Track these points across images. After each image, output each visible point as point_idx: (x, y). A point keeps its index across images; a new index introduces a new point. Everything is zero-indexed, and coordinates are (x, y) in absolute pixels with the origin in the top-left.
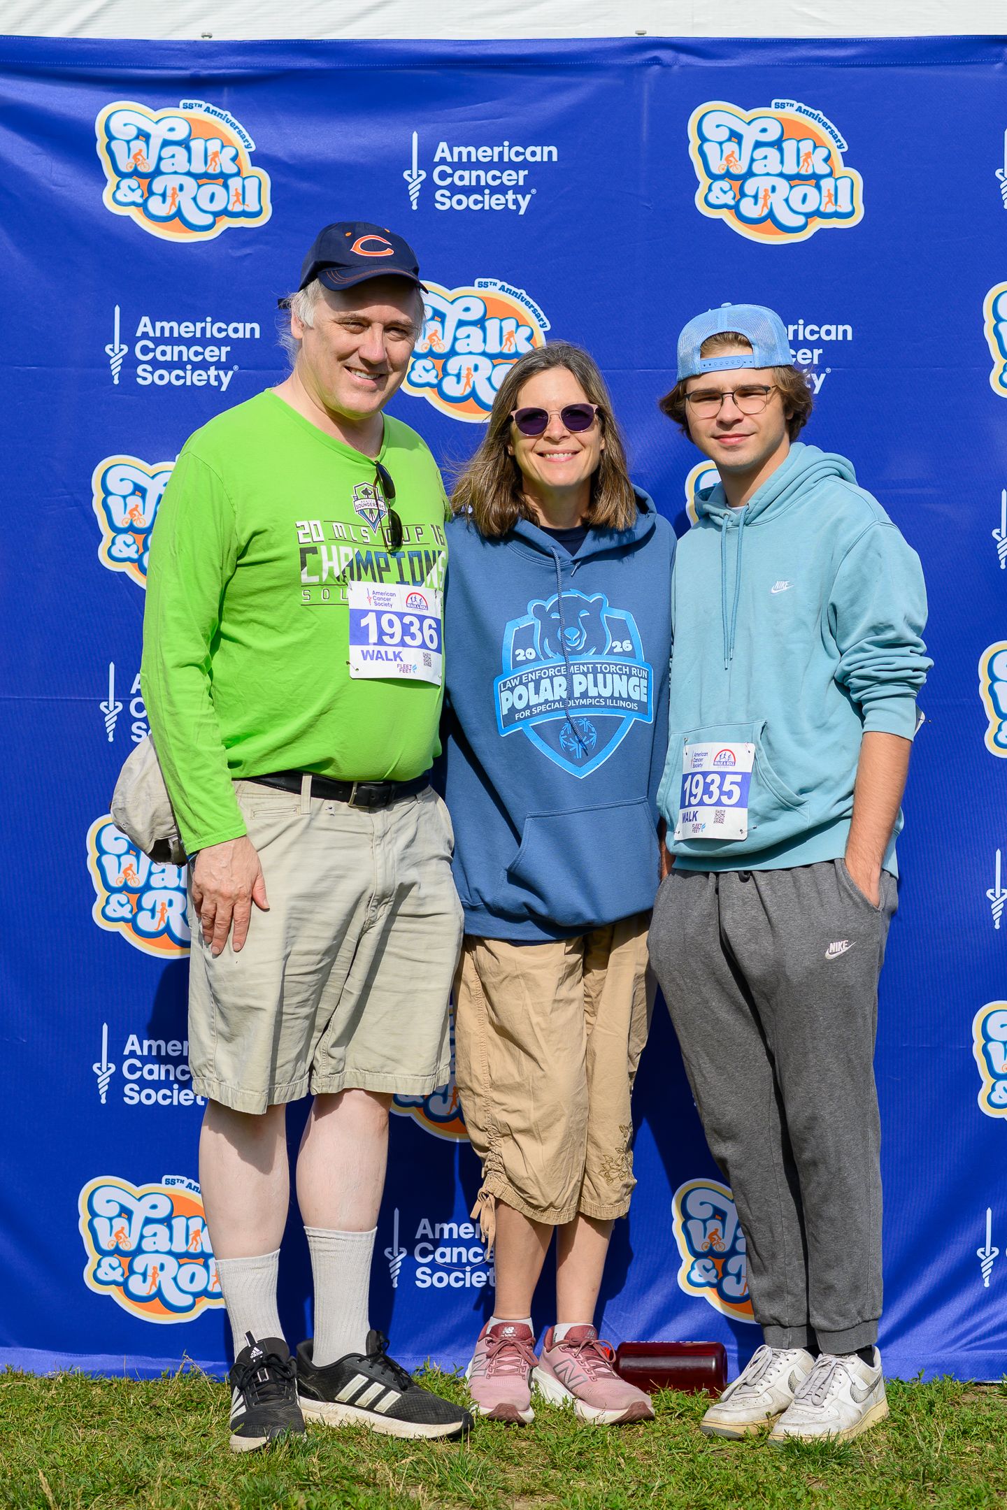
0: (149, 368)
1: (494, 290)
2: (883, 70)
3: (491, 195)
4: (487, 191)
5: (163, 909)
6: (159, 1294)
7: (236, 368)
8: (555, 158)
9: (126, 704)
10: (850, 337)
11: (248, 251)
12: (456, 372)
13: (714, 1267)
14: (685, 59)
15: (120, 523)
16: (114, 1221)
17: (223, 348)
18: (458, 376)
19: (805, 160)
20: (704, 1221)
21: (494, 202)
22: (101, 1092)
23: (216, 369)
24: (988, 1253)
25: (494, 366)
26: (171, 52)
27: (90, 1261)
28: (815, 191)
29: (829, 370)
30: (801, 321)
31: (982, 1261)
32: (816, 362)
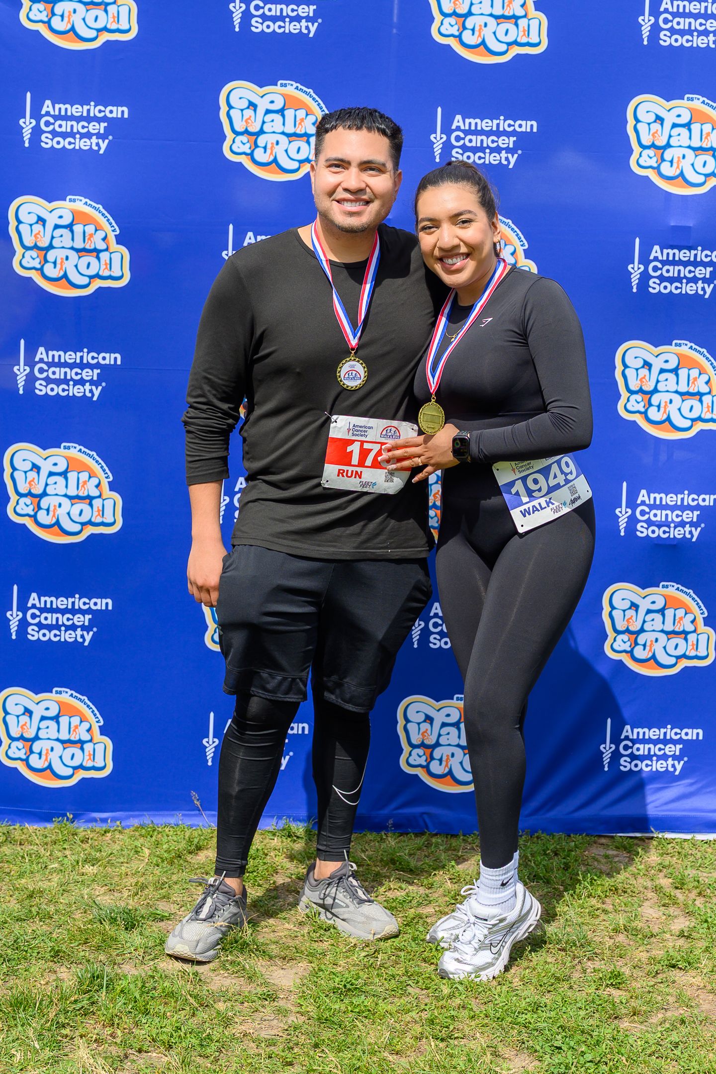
0: (50, 136)
1: (291, 89)
3: (290, 22)
4: (287, 20)
5: (55, 509)
6: (50, 767)
7: (110, 138)
9: (32, 368)
10: (535, 130)
11: (120, 57)
12: (263, 145)
13: (424, 754)
15: (28, 243)
16: (20, 718)
17: (102, 124)
18: (265, 148)
19: (508, 6)
20: (419, 724)
21: (293, 28)
22: (12, 631)
23: (97, 138)
24: (607, 749)
25: (290, 142)
27: (3, 744)
28: (515, 27)
29: (520, 152)
30: (502, 118)
31: (604, 753)
32: (511, 146)
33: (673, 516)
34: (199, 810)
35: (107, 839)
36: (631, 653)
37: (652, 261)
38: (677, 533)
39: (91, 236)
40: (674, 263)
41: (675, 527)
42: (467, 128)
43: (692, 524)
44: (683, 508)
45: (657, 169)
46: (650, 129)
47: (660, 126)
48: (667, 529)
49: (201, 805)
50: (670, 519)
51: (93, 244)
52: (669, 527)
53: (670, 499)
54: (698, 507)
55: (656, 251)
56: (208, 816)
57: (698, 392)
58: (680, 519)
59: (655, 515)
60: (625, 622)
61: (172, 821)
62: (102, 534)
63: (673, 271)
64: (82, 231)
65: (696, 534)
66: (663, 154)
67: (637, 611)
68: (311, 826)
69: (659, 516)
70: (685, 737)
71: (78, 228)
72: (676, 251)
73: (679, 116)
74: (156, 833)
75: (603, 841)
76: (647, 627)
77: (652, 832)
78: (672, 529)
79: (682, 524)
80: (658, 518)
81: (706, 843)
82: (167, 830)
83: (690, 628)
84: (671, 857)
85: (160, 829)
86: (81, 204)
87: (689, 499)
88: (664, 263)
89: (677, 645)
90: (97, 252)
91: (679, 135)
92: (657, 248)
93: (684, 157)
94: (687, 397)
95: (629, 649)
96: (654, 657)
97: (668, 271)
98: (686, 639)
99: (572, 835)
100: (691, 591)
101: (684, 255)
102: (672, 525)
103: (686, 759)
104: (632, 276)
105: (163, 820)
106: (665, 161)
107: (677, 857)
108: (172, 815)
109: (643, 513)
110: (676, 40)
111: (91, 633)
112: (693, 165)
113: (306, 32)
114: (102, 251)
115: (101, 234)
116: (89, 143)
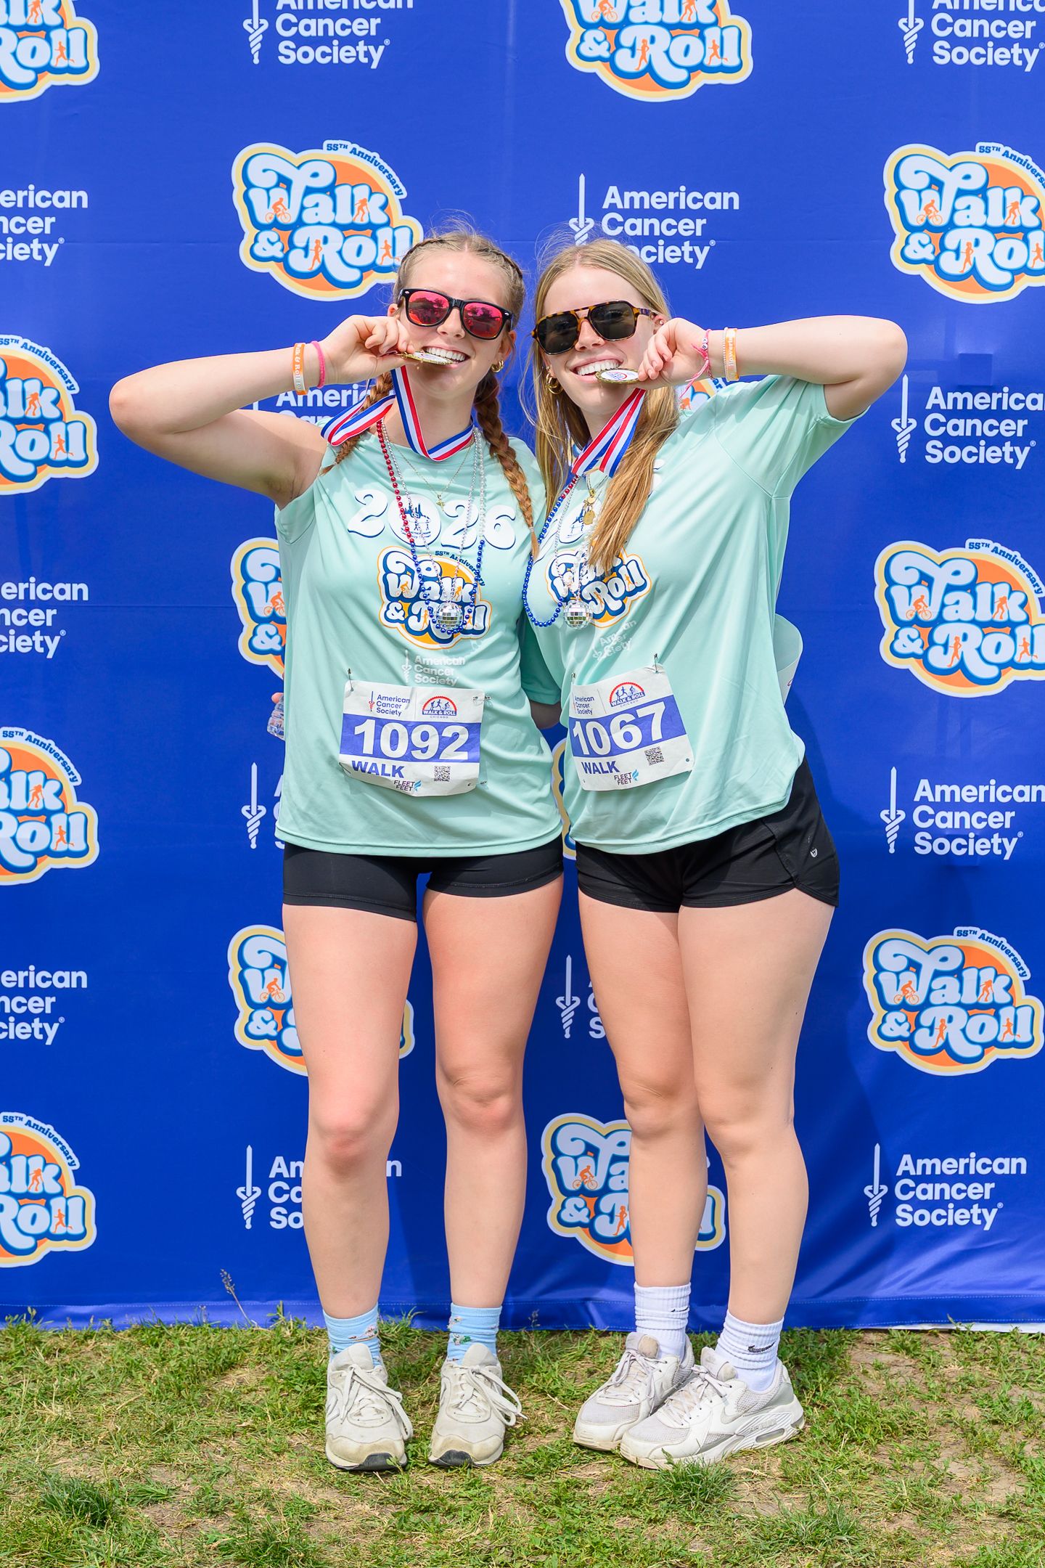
1: (344, 153)
3: (340, 46)
4: (335, 42)
10: (736, 206)
11: (73, 111)
12: (303, 245)
13: (586, 1206)
17: (47, 219)
18: (306, 249)
19: (688, 8)
20: (576, 1158)
21: (345, 55)
23: (39, 242)
24: (876, 1191)
25: (345, 238)
28: (699, 42)
29: (713, 243)
30: (683, 188)
31: (870, 1199)
32: (699, 233)
33: (972, 821)
34: (234, 1300)
35: (89, 1349)
36: (910, 1041)
37: (930, 412)
38: (980, 848)
39: (35, 397)
40: (966, 414)
41: (976, 839)
42: (627, 206)
43: (1003, 832)
44: (988, 807)
45: (934, 264)
46: (921, 200)
47: (937, 195)
48: (963, 842)
49: (234, 1291)
50: (967, 826)
51: (38, 410)
52: (967, 838)
53: (968, 793)
54: (1012, 805)
55: (935, 396)
56: (247, 1309)
57: (1009, 620)
58: (983, 824)
59: (944, 820)
60: (900, 992)
61: (191, 1317)
62: (66, 869)
63: (963, 427)
64: (20, 390)
65: (1010, 848)
66: (942, 239)
67: (918, 973)
68: (409, 1322)
69: (951, 820)
70: (998, 1171)
71: (14, 386)
72: (968, 395)
73: (967, 177)
74: (163, 1339)
75: (872, 1337)
76: (934, 998)
77: (950, 1323)
78: (971, 841)
79: (988, 833)
80: (949, 825)
81: (1037, 1338)
82: (182, 1332)
83: (1003, 998)
84: (982, 1364)
85: (171, 1333)
86: (17, 348)
87: (997, 793)
89: (983, 1026)
90: (44, 423)
91: (968, 208)
92: (936, 390)
93: (977, 243)
94: (990, 629)
95: (907, 1035)
96: (946, 1046)
97: (956, 427)
98: (997, 1016)
99: (823, 1331)
100: (1004, 940)
101: (980, 401)
102: (972, 835)
103: (1000, 1205)
104: (898, 438)
105: (177, 1317)
106: (946, 250)
107: (991, 1365)
108: (191, 1309)
109: (924, 817)
110: (960, 56)
111: (56, 1026)
112: (991, 255)
113: (365, 60)
114: (53, 420)
115: (50, 394)
116: (27, 250)
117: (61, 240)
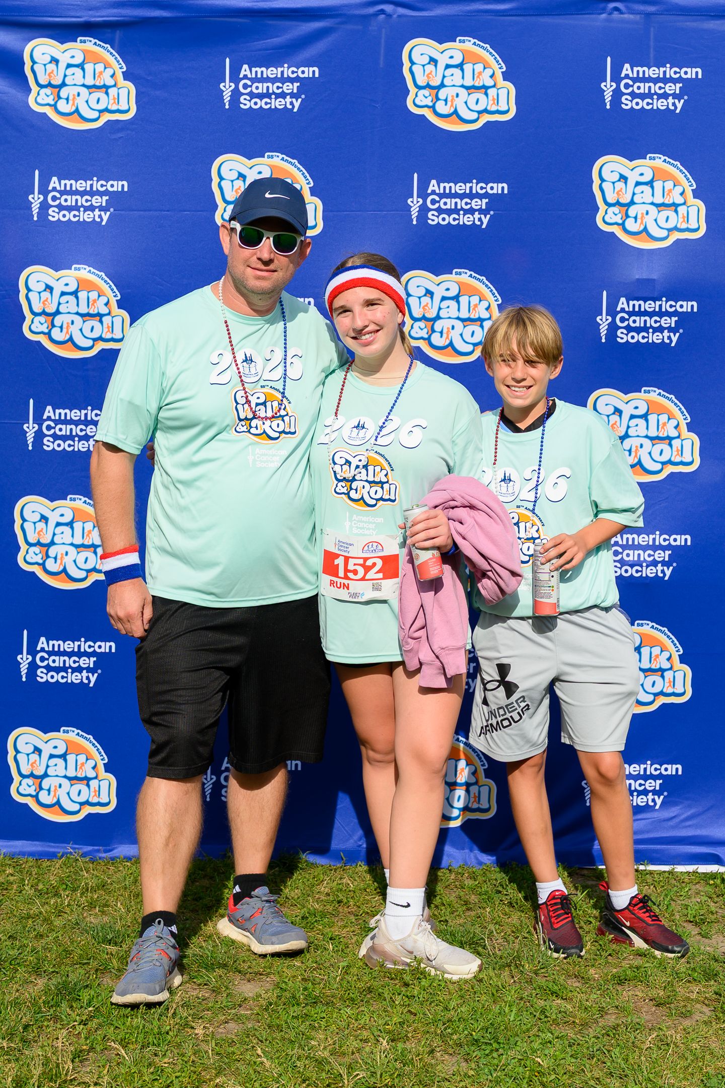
0: (57, 210)
1: (277, 160)
2: (529, 18)
3: (276, 99)
4: (273, 96)
5: (62, 558)
6: (58, 803)
8: (317, 75)
9: (40, 425)
10: (506, 192)
11: (120, 135)
14: (401, 11)
15: (37, 309)
16: (30, 756)
17: (104, 197)
19: (478, 77)
21: (278, 104)
22: (22, 674)
23: (99, 211)
26: (72, 7)
27: (14, 781)
28: (485, 96)
30: (474, 181)
31: (585, 789)
32: (484, 207)
33: (645, 556)
37: (619, 312)
38: (650, 572)
39: (95, 301)
40: (640, 313)
41: (647, 566)
42: (442, 191)
43: (664, 563)
44: (655, 548)
45: (622, 225)
46: (614, 188)
47: (623, 185)
48: (640, 569)
50: (642, 559)
51: (96, 309)
52: (642, 567)
53: (643, 539)
54: (669, 547)
55: (622, 303)
57: (668, 436)
58: (652, 558)
59: (628, 555)
63: (639, 321)
64: (87, 297)
65: (668, 573)
66: (627, 210)
69: (632, 555)
70: (664, 773)
71: (82, 295)
72: (642, 302)
73: (642, 174)
78: (644, 568)
79: (654, 563)
80: (631, 558)
81: (686, 874)
83: (666, 665)
86: (84, 272)
87: (660, 539)
88: (631, 314)
89: (654, 683)
90: (100, 316)
91: (642, 192)
92: (623, 300)
93: (647, 213)
94: (657, 441)
97: (634, 322)
98: (663, 677)
100: (666, 629)
101: (649, 306)
102: (644, 564)
103: (666, 793)
104: (601, 327)
106: (629, 217)
109: (616, 553)
110: (637, 104)
111: (96, 675)
112: (656, 220)
113: (290, 107)
114: (105, 315)
115: (103, 300)
116: (92, 215)
117: (112, 210)
